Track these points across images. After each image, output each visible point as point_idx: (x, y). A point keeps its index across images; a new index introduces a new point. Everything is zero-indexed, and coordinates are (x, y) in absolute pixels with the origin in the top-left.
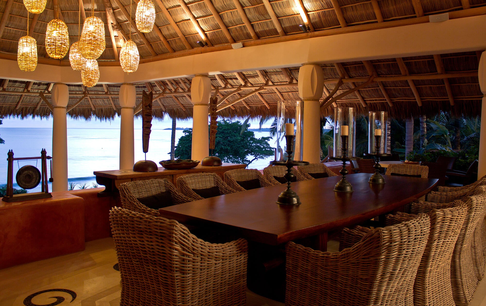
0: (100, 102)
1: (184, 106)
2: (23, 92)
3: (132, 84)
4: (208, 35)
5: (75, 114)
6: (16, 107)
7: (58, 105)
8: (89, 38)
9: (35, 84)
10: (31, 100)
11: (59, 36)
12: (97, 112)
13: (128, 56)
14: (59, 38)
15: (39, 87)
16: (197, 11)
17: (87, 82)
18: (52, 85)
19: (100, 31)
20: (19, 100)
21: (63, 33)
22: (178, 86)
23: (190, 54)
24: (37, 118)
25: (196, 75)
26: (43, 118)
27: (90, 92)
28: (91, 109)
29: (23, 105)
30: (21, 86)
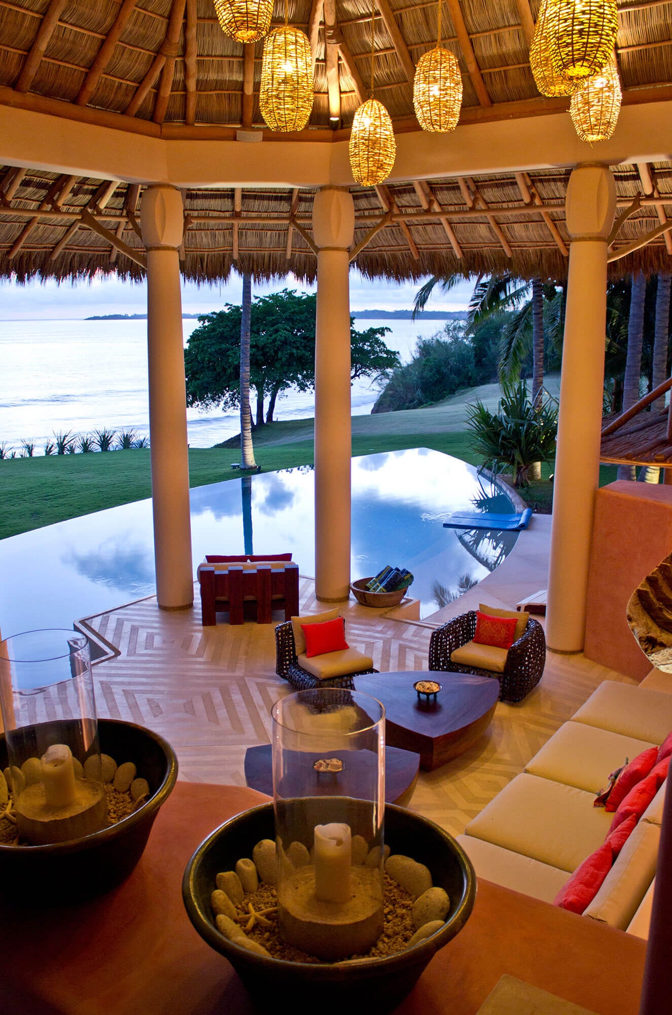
1: (417, 248)
2: (39, 209)
6: (9, 253)
7: (165, 242)
10: (47, 234)
13: (607, 94)
20: (19, 234)
22: (433, 198)
29: (27, 247)
30: (34, 198)
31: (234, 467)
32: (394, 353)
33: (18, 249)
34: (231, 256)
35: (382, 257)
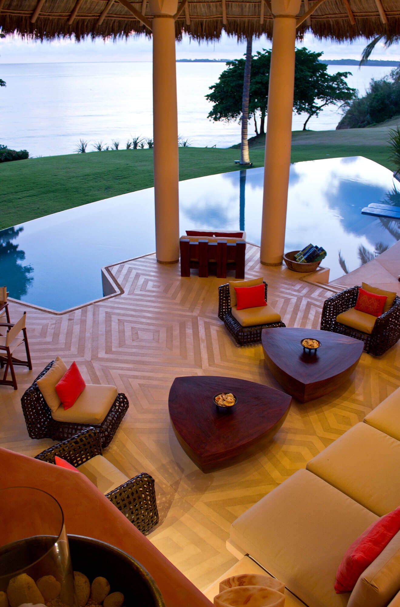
0: (202, 9)
1: (354, 16)
6: (68, 20)
12: (193, 27)
29: (80, 16)
31: (236, 163)
32: (353, 90)
33: (74, 17)
34: (222, 21)
35: (328, 22)
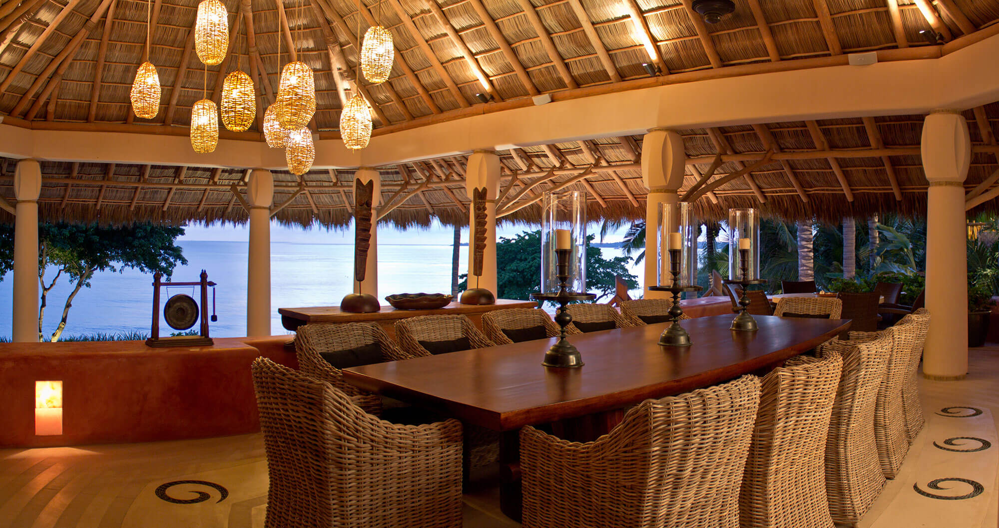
0: (325, 199)
1: (463, 204)
2: (208, 185)
3: (375, 169)
4: (495, 82)
5: (285, 218)
6: (198, 207)
7: (257, 204)
8: (289, 97)
9: (224, 171)
10: (220, 197)
11: (241, 98)
12: (322, 215)
13: (353, 122)
14: (241, 100)
15: (231, 176)
16: (475, 42)
17: (295, 166)
18: (250, 171)
19: (306, 83)
20: (201, 197)
21: (246, 92)
22: (451, 171)
23: (465, 116)
24: (229, 225)
25: (474, 152)
26: (237, 224)
27: (310, 184)
28: (312, 211)
29: (208, 205)
30: (205, 176)
32: (634, 277)
33: (202, 205)
